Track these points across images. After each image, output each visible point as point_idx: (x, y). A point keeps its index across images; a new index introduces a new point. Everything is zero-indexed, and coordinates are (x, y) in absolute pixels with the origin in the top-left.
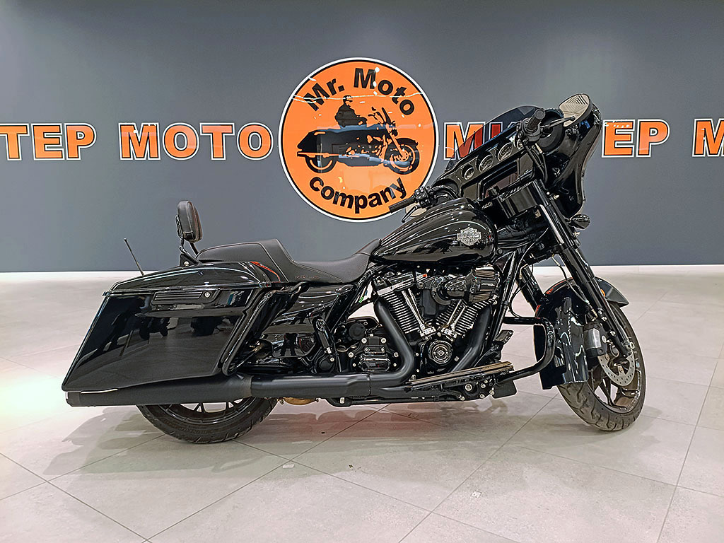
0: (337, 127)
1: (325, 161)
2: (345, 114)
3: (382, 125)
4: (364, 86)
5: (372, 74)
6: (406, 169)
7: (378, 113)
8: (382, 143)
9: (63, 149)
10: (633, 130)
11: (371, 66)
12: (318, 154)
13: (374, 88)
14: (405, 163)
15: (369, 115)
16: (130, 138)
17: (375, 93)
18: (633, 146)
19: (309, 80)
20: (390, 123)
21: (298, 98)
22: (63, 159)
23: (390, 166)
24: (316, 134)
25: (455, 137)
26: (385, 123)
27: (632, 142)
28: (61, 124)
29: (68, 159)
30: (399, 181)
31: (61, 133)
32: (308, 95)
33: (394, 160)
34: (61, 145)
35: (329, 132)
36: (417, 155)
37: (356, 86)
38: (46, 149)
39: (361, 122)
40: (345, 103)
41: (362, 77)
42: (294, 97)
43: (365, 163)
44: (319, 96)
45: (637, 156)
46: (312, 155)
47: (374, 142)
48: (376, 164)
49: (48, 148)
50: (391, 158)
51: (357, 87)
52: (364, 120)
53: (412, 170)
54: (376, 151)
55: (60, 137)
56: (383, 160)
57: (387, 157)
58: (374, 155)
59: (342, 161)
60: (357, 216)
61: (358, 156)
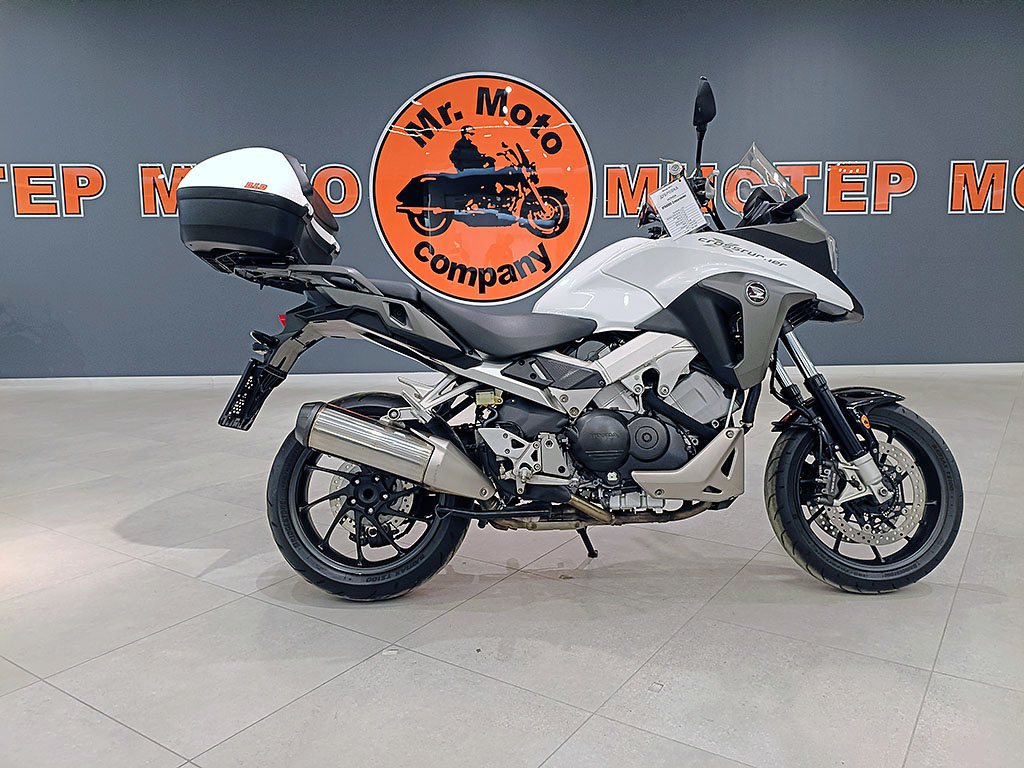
0: (452, 170)
1: (436, 219)
2: (464, 153)
3: (516, 168)
4: (491, 113)
5: (502, 97)
6: (551, 231)
7: (510, 151)
8: (516, 194)
9: (58, 202)
10: (867, 176)
11: (499, 84)
12: (425, 209)
13: (504, 115)
14: (549, 223)
15: (498, 154)
16: (155, 185)
17: (506, 123)
18: (867, 199)
19: (411, 103)
20: (527, 166)
21: (396, 129)
22: (58, 216)
23: (528, 226)
24: (422, 180)
25: (619, 186)
26: (520, 166)
27: (865, 193)
28: (54, 165)
29: (65, 215)
30: (541, 247)
31: (55, 179)
32: (412, 125)
33: (534, 217)
34: (55, 196)
35: (442, 179)
36: (567, 210)
37: (480, 111)
38: (33, 201)
39: (487, 164)
40: (464, 137)
41: (488, 100)
42: (391, 128)
43: (493, 221)
44: (426, 126)
45: (872, 212)
46: (417, 210)
47: (506, 193)
48: (509, 223)
49: (35, 199)
50: (530, 215)
51: (481, 113)
52: (491, 161)
53: (558, 233)
54: (508, 205)
55: (54, 183)
56: (518, 217)
57: (524, 214)
58: (506, 211)
59: (459, 218)
60: (482, 297)
61: (482, 211)
